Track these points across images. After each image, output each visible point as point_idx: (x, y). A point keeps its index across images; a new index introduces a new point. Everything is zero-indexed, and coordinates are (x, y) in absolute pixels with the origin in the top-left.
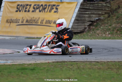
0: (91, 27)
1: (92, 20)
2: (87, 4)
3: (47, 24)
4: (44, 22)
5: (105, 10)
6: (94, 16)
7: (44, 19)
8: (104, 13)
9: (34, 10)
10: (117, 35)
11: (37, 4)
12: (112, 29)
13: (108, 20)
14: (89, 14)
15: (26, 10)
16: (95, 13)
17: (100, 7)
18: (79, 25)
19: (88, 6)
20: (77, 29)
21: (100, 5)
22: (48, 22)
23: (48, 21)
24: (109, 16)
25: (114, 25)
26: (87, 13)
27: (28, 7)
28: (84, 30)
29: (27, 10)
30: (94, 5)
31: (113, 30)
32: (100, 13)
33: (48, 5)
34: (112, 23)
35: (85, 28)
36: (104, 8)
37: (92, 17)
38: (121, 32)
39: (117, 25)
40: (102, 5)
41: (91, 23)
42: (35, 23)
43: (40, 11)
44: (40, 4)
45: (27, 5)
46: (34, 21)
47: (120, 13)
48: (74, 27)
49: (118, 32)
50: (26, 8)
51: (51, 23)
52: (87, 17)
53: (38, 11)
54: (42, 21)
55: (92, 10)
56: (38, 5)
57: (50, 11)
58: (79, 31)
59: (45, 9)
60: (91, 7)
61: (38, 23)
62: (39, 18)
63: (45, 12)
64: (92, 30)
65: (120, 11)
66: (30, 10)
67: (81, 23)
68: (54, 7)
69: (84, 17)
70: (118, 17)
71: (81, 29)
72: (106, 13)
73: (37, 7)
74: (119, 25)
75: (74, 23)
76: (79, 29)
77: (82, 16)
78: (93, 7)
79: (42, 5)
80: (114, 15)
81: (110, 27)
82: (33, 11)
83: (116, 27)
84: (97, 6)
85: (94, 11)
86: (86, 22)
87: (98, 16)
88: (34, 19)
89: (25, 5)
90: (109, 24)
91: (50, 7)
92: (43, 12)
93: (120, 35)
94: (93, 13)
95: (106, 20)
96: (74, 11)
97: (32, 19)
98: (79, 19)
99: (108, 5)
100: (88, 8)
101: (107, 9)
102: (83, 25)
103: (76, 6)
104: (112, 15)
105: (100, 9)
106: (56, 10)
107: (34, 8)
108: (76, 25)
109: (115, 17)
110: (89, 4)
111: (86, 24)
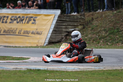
0: (68, 37)
1: (68, 31)
2: (64, 16)
3: (25, 34)
4: (22, 32)
5: (80, 22)
6: (70, 27)
7: (22, 30)
8: (79, 25)
9: (11, 21)
10: (94, 44)
11: (14, 15)
12: (88, 39)
13: (83, 31)
14: (65, 25)
15: (3, 21)
16: (71, 24)
17: (75, 19)
18: (57, 35)
19: (65, 18)
20: (54, 39)
21: (75, 17)
22: (26, 33)
23: (26, 31)
24: (84, 28)
25: (89, 36)
26: (64, 24)
27: (5, 19)
28: (61, 40)
29: (5, 21)
30: (70, 17)
31: (90, 40)
32: (76, 24)
33: (25, 17)
34: (88, 33)
35: (62, 38)
36: (79, 20)
37: (68, 28)
38: (97, 42)
39: (93, 36)
40: (77, 17)
41: (67, 33)
42: (13, 33)
43: (18, 23)
44: (18, 16)
45: (5, 17)
46: (12, 31)
47: (94, 24)
48: (52, 37)
49: (94, 42)
50: (3, 20)
51: (29, 33)
52: (64, 28)
53: (15, 22)
54: (20, 32)
55: (68, 22)
56: (16, 17)
57: (28, 22)
58: (57, 41)
59: (22, 20)
60: (68, 19)
61: (16, 33)
62: (17, 29)
63: (22, 23)
64: (69, 40)
65: (94, 23)
66: (7, 21)
67: (59, 33)
68: (31, 19)
69: (62, 28)
70: (93, 29)
71: (59, 39)
72: (80, 25)
73: (14, 19)
74: (94, 35)
75: (52, 33)
76: (57, 39)
77: (59, 27)
78: (69, 19)
79: (19, 17)
80: (88, 27)
81: (86, 37)
82: (10, 23)
83: (92, 38)
84: (73, 18)
85: (70, 22)
86: (63, 32)
87: (73, 27)
88: (12, 30)
89: (2, 17)
90: (85, 34)
91: (27, 19)
92: (20, 23)
93: (96, 45)
94: (69, 24)
95: (82, 31)
96: (52, 23)
97: (9, 29)
98: (57, 30)
99: (83, 17)
100: (65, 20)
101: (82, 21)
102: (60, 35)
103: (54, 18)
104: (87, 27)
105: (76, 21)
106: (34, 22)
107: (11, 19)
108: (54, 35)
109: (90, 29)
110: (66, 17)
111: (63, 34)
